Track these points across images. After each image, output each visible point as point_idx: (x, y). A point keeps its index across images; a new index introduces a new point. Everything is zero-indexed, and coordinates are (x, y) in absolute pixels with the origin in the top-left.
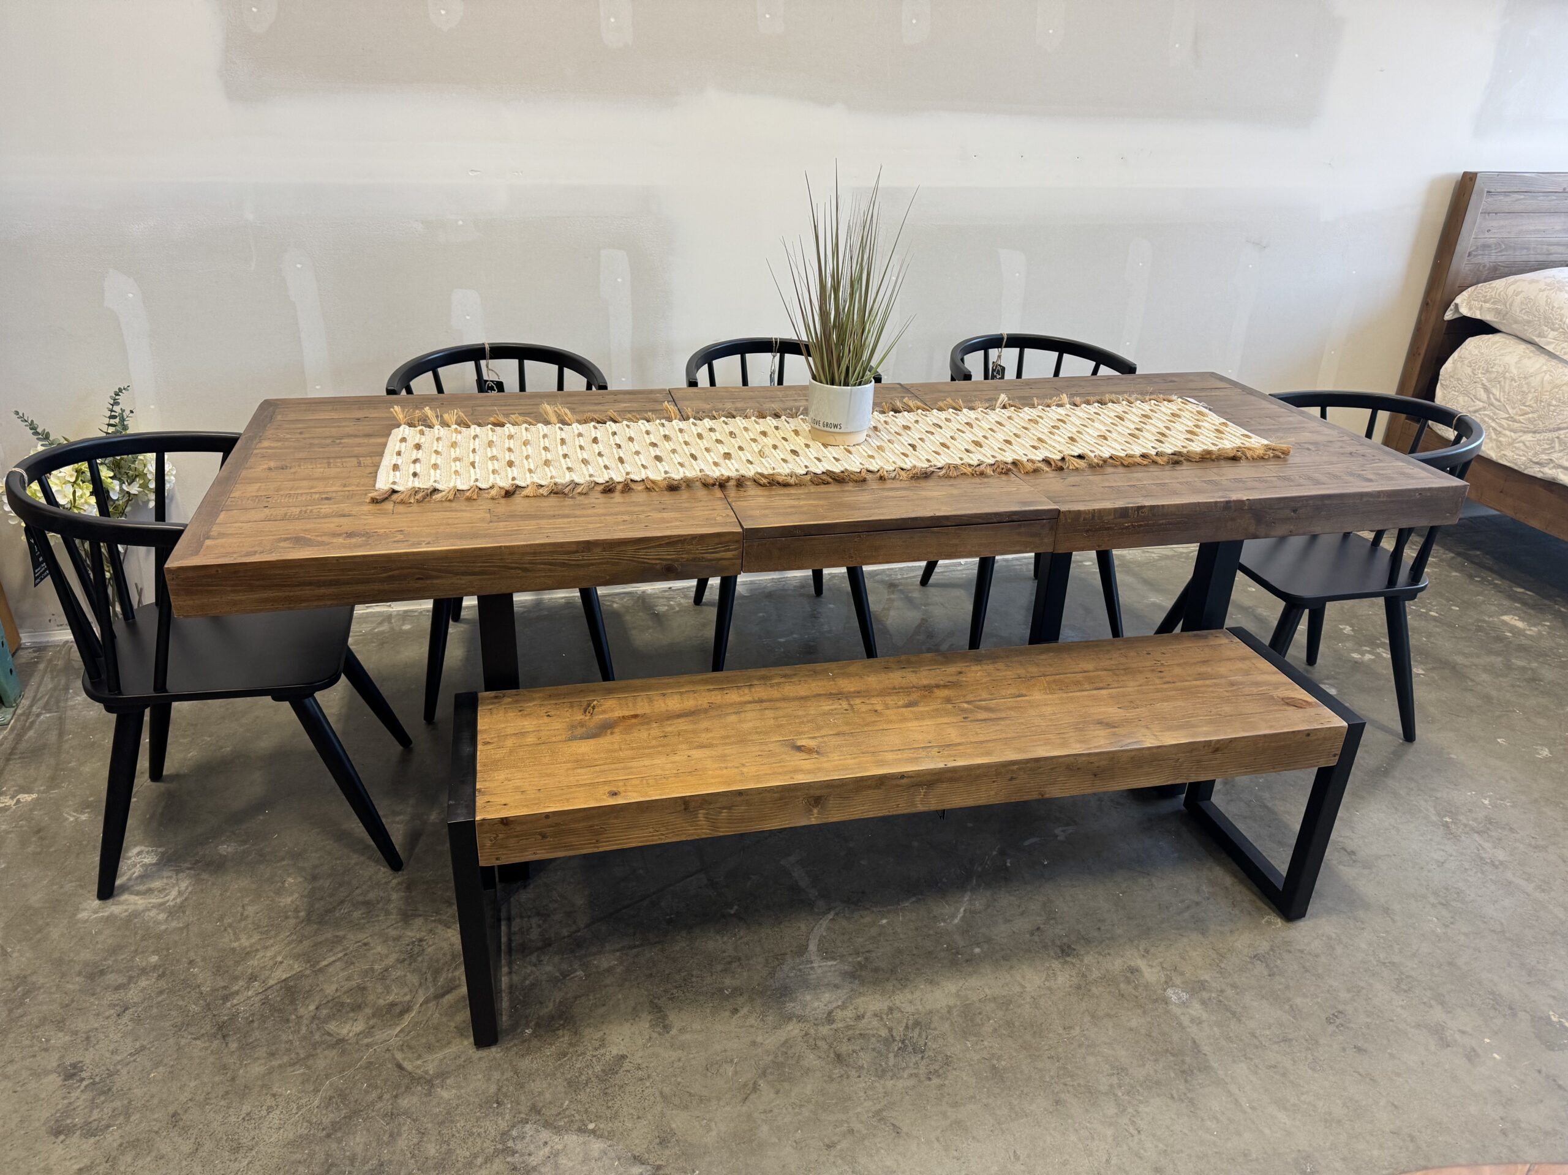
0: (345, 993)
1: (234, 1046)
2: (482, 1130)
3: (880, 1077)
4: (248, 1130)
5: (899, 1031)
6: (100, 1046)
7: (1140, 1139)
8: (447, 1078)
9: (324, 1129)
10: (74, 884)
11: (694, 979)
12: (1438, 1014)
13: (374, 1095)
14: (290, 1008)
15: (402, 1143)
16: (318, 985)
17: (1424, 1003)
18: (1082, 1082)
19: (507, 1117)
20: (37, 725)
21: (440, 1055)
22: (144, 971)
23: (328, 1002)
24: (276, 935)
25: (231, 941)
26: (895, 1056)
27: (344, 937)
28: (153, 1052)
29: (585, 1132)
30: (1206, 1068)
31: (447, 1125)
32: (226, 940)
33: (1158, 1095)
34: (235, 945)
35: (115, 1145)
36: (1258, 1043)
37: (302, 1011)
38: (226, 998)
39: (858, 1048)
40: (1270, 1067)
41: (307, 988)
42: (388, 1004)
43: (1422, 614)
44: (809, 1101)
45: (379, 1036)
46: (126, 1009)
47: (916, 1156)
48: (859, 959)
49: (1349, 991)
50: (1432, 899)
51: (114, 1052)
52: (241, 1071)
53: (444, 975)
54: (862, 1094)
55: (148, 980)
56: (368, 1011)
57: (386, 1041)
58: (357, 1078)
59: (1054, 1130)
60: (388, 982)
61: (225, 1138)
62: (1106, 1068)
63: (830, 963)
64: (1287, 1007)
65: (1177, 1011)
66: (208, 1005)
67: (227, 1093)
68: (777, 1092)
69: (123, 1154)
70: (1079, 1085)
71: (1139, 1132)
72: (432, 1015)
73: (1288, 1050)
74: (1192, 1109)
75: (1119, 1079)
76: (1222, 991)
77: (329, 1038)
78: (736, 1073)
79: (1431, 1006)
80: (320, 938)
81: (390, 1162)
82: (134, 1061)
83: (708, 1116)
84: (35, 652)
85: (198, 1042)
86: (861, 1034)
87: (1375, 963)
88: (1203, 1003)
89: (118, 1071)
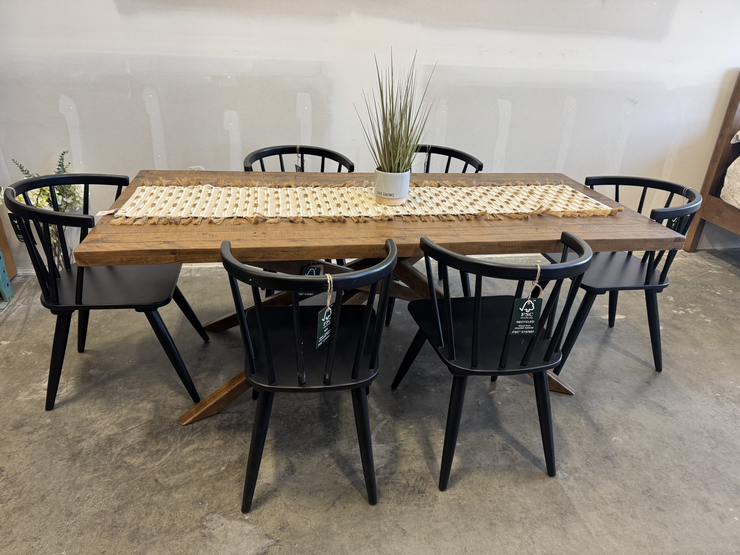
0: (137, 443)
1: (78, 465)
2: (192, 515)
3: (399, 504)
4: (76, 506)
5: (412, 482)
6: (14, 460)
7: (534, 547)
8: (179, 488)
9: (113, 509)
10: (18, 384)
11: (310, 448)
12: (704, 494)
13: (141, 494)
14: (109, 449)
15: (150, 518)
16: (124, 439)
17: (698, 488)
18: (506, 515)
19: (205, 510)
20: (17, 311)
21: (177, 477)
22: (42, 426)
23: (128, 447)
24: (108, 415)
25: (86, 415)
26: (408, 494)
27: (141, 417)
28: (39, 465)
29: (243, 520)
30: (574, 513)
31: (175, 511)
32: (84, 414)
33: (546, 525)
34: (88, 417)
35: (11, 508)
36: (603, 502)
37: (114, 450)
38: (79, 442)
39: (390, 488)
40: (609, 515)
41: (119, 440)
42: (156, 450)
43: (711, 293)
44: (360, 514)
45: (149, 465)
46: (31, 443)
47: (413, 546)
48: (396, 444)
49: (656, 478)
50: (706, 434)
51: (21, 464)
52: (79, 477)
53: (186, 438)
54: (388, 512)
55: (43, 430)
56: (146, 453)
57: (152, 468)
58: (134, 485)
59: (488, 538)
60: (158, 439)
61: (65, 509)
62: (520, 509)
63: (381, 445)
64: (621, 484)
65: (561, 482)
66: (70, 444)
67: (70, 488)
68: (345, 508)
69: (14, 513)
70: (504, 516)
71: (534, 543)
72: (177, 457)
73: (620, 507)
74: (564, 534)
75: (526, 515)
76: (587, 474)
77: (125, 464)
78: (325, 496)
79: (701, 490)
80: (129, 416)
81: (143, 527)
82: (29, 469)
83: (307, 517)
84: (23, 278)
85: (61, 462)
86: (392, 482)
87: (672, 465)
88: (576, 479)
89: (20, 473)
